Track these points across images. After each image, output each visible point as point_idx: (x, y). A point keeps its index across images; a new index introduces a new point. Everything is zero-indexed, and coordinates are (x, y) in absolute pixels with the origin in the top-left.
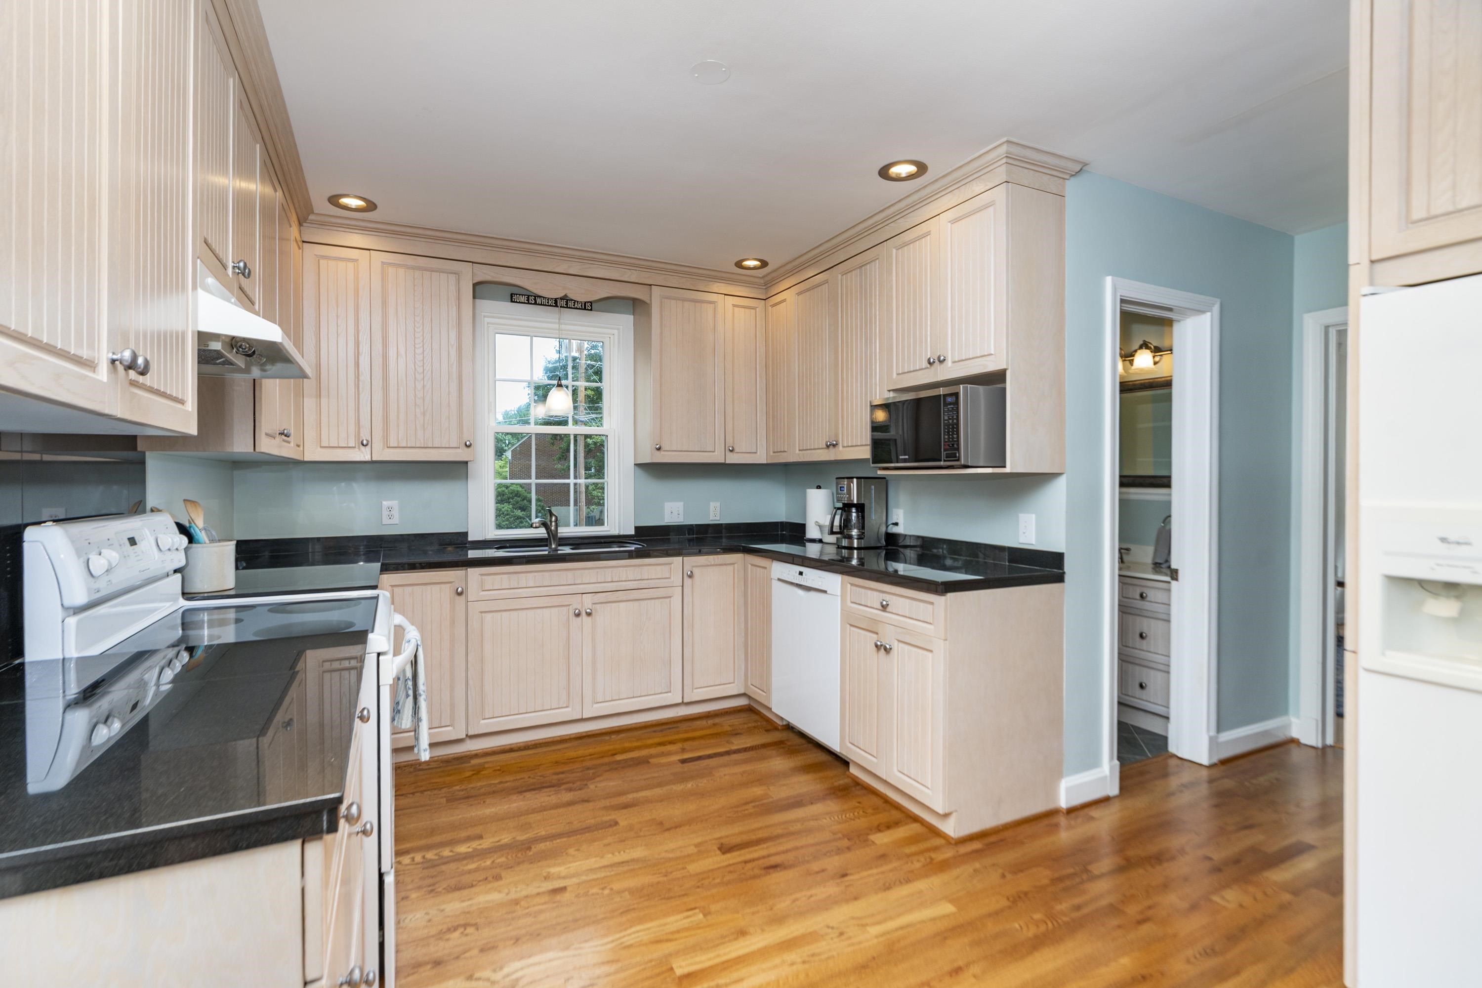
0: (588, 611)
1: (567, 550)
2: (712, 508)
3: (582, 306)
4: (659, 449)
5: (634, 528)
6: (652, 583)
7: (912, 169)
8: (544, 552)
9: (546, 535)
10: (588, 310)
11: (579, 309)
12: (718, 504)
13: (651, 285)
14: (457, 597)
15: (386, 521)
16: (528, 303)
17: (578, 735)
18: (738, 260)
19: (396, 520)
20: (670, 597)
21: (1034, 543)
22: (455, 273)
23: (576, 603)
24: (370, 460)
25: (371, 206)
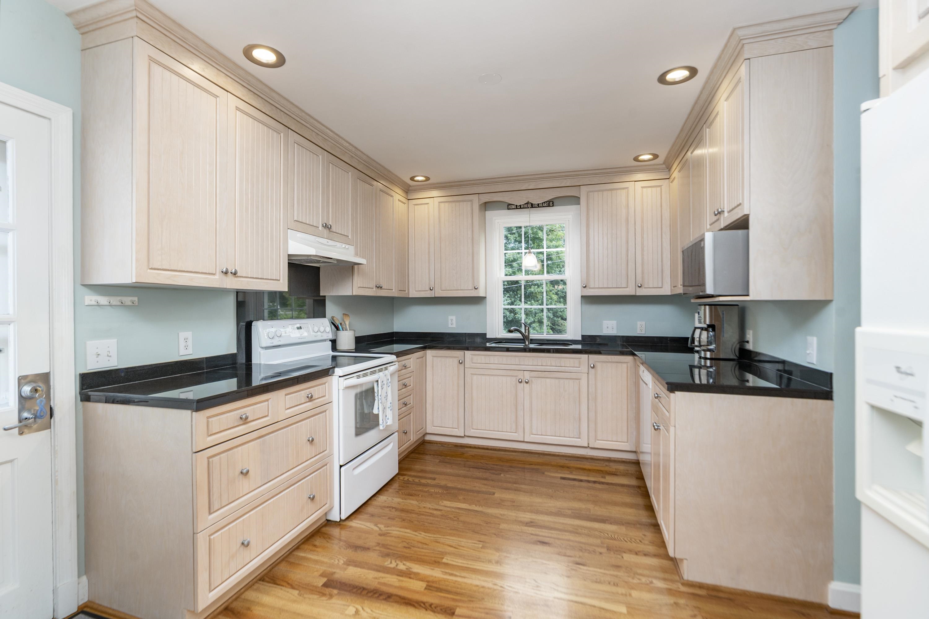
0: (527, 381)
1: (532, 346)
2: (639, 326)
3: (547, 205)
4: (585, 287)
5: (581, 336)
6: (567, 369)
7: (686, 73)
8: (521, 346)
9: (522, 337)
10: (551, 206)
11: (546, 207)
12: (644, 323)
13: (580, 186)
14: (460, 365)
15: (450, 326)
16: (517, 208)
17: (523, 451)
18: (634, 157)
19: (454, 326)
20: (580, 379)
21: (815, 363)
22: (471, 201)
23: (520, 375)
24: (434, 296)
25: (428, 179)
